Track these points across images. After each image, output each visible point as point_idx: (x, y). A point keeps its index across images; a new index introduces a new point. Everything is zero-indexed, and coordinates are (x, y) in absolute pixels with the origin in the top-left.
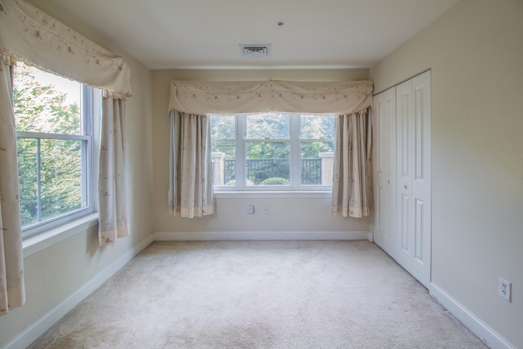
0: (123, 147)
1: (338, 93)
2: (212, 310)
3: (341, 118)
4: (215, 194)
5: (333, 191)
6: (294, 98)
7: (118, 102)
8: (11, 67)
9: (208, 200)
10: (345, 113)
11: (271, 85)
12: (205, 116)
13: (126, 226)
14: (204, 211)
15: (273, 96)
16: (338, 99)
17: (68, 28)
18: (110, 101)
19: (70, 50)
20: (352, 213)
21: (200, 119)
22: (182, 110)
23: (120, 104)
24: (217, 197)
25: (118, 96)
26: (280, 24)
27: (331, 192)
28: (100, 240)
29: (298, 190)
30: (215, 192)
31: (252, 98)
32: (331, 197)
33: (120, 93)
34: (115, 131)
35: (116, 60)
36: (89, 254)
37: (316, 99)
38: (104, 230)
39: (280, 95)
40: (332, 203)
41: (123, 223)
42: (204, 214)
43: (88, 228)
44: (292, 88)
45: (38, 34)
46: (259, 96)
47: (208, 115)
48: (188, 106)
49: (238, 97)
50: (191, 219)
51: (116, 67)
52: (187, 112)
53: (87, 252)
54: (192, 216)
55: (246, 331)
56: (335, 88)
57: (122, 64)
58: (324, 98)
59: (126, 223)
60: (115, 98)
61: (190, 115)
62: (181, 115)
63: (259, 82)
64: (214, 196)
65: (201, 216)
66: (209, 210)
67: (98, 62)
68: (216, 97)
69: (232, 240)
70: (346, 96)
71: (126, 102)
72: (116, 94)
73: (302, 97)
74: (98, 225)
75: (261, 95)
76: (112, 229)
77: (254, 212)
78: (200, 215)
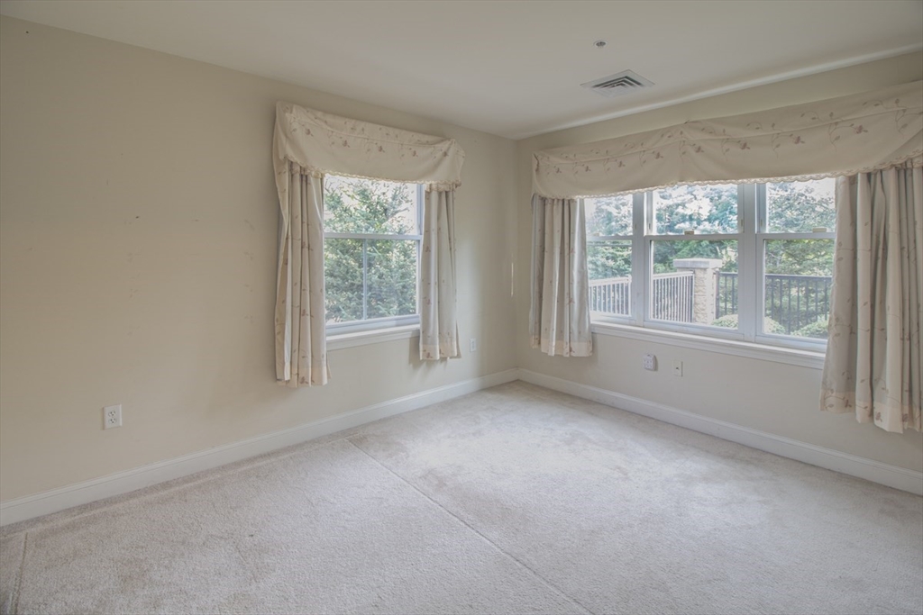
0: (451, 249)
1: (836, 123)
2: (493, 472)
3: (852, 181)
4: (591, 326)
5: (828, 353)
6: (727, 150)
7: (445, 195)
8: (322, 179)
9: (580, 333)
10: (859, 169)
11: (682, 133)
12: (573, 201)
13: (451, 345)
14: (573, 349)
15: (684, 153)
16: (837, 138)
17: (379, 126)
18: (434, 196)
19: (381, 149)
20: (879, 417)
21: (567, 205)
22: (544, 194)
23: (447, 197)
24: (596, 332)
25: (443, 188)
26: (601, 44)
27: (824, 356)
28: (421, 353)
29: (755, 343)
30: (592, 322)
31: (644, 162)
32: (823, 368)
33: (445, 183)
34: (439, 229)
35: (439, 146)
36: (411, 365)
37: (778, 146)
38: (425, 343)
39: (699, 150)
40: (824, 383)
41: (449, 340)
42: (573, 354)
43: (410, 336)
44: (724, 131)
45: (345, 143)
46: (658, 156)
47: (577, 198)
48: (551, 187)
49: (621, 164)
50: (550, 356)
51: (439, 154)
52: (549, 196)
53: (410, 363)
54: (552, 352)
55: (502, 508)
56: (831, 115)
57: (449, 148)
58: (798, 140)
59: (451, 341)
60: (440, 190)
61: (554, 200)
62: (544, 200)
63: (659, 130)
64: (590, 328)
65: (568, 356)
66: (581, 349)
67: (415, 154)
68: (587, 169)
69: (618, 409)
70: (860, 129)
71: (455, 194)
72: (440, 186)
73: (744, 146)
74: (419, 337)
75: (661, 155)
76: (434, 343)
77: (656, 368)
78: (566, 353)
